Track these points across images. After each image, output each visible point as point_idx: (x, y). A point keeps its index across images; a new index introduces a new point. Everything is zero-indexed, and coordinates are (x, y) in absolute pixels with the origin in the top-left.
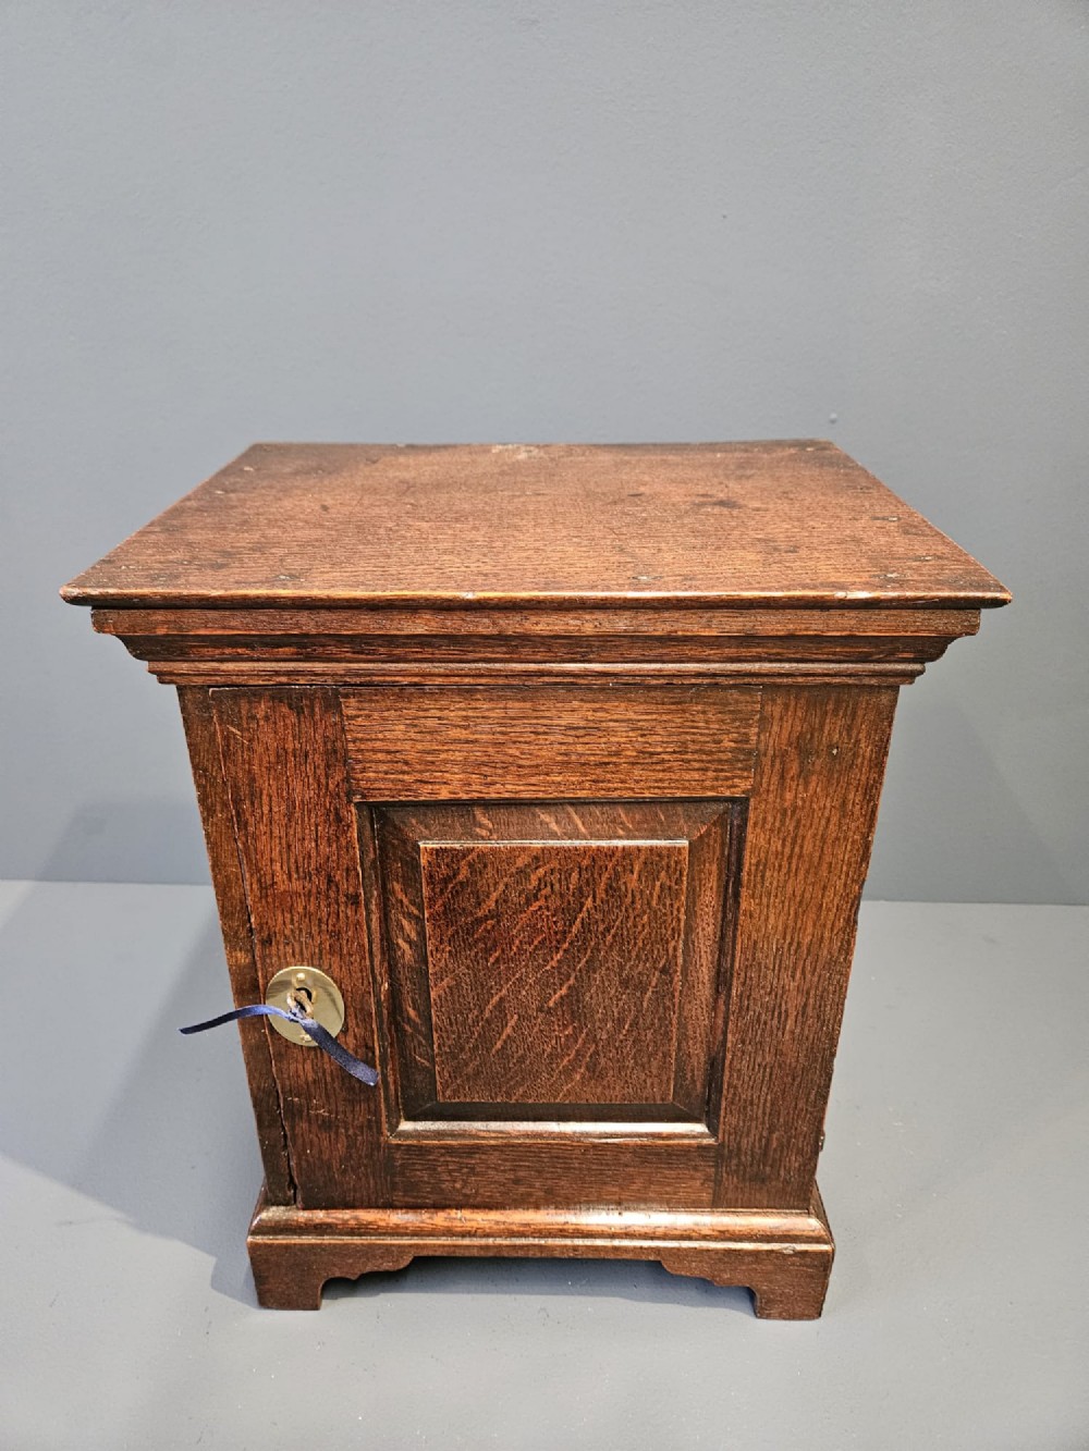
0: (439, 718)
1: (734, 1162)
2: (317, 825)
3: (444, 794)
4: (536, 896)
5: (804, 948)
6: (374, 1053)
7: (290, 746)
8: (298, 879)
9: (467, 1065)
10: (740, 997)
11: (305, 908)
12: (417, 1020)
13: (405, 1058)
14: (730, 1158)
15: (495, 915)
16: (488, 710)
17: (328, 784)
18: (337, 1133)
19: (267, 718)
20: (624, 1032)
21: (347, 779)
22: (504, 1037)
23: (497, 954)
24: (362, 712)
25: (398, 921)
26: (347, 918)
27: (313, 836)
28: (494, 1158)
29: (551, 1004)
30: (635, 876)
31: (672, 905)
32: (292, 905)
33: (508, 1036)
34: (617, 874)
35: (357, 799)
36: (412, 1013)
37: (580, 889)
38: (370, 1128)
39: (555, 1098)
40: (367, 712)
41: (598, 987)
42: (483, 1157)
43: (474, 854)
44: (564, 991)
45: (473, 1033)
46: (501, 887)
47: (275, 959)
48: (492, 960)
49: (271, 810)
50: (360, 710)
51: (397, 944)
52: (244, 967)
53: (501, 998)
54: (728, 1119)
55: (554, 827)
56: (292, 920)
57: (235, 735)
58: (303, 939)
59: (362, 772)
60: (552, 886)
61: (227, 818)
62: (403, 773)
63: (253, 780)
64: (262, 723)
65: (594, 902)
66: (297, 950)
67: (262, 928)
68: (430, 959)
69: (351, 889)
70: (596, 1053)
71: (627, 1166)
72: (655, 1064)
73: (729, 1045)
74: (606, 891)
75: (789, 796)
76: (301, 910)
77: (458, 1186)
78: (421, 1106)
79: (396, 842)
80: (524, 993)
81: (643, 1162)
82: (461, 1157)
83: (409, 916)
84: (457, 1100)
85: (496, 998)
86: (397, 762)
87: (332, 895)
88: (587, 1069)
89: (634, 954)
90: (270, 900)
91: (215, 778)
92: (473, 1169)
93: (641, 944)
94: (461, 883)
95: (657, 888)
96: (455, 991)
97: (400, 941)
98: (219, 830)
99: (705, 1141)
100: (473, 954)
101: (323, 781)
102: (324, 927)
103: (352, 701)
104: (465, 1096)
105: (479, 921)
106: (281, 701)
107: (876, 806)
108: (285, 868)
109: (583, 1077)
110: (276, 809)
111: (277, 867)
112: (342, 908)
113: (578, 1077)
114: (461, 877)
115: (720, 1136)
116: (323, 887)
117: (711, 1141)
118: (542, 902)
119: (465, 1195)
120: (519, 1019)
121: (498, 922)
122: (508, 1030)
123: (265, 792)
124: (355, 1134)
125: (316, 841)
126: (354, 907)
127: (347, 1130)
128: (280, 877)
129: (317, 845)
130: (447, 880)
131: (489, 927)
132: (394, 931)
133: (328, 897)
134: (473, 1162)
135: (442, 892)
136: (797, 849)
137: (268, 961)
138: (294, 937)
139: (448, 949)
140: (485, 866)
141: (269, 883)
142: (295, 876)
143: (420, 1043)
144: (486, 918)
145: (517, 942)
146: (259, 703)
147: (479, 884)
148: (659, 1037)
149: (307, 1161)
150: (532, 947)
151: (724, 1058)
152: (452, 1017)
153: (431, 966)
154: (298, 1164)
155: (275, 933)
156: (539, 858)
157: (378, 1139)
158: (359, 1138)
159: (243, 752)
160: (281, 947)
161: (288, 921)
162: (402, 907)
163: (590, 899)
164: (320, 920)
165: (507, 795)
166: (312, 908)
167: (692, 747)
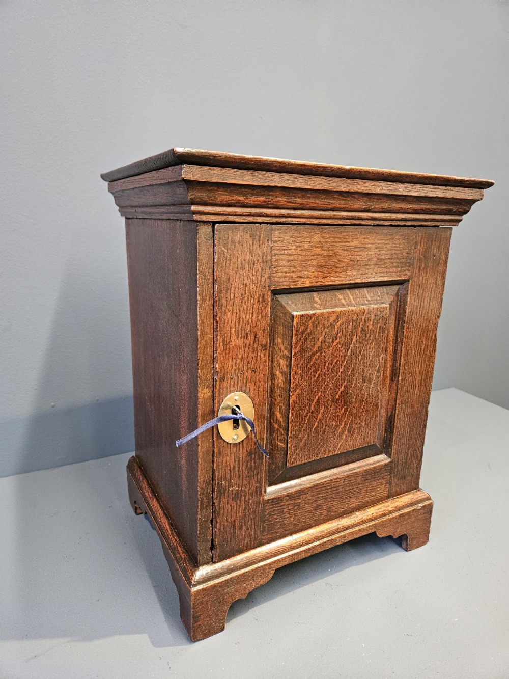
0: (310, 242)
1: (396, 470)
2: (254, 304)
3: (308, 284)
4: (336, 337)
5: (422, 351)
6: (263, 442)
7: (247, 258)
8: (241, 338)
9: (301, 441)
10: (402, 379)
11: (242, 356)
12: (281, 419)
13: (272, 446)
14: (395, 468)
15: (320, 350)
16: (328, 238)
17: (261, 280)
18: (240, 501)
19: (239, 242)
20: (363, 407)
21: (269, 278)
22: (318, 420)
23: (319, 372)
24: (280, 239)
25: (279, 360)
26: (260, 358)
27: (251, 311)
28: (308, 496)
29: (337, 397)
30: (372, 322)
31: (382, 336)
32: (237, 354)
33: (320, 420)
34: (365, 322)
35: (273, 288)
36: (279, 415)
37: (352, 332)
38: (256, 492)
39: (335, 451)
40: (282, 239)
41: (355, 384)
42: (304, 496)
43: (315, 316)
44: (342, 389)
45: (305, 421)
46: (323, 334)
47: (225, 389)
48: (317, 376)
49: (234, 297)
50: (279, 238)
51: (276, 375)
52: (207, 399)
53: (319, 397)
54: (395, 447)
55: (343, 301)
56: (236, 363)
57: (223, 251)
58: (239, 375)
59: (276, 273)
60: (342, 331)
61: (211, 304)
62: (293, 272)
63: (229, 279)
64: (237, 245)
65: (357, 338)
66: (236, 382)
67: (221, 370)
68: (292, 379)
69: (264, 341)
70: (352, 421)
71: (359, 484)
72: (372, 422)
73: (397, 406)
74: (361, 332)
75: (421, 278)
76: (240, 356)
77: (292, 519)
78: (277, 474)
79: (281, 315)
80: (327, 393)
81: (365, 480)
82: (295, 500)
83: (284, 357)
84: (296, 464)
85: (317, 398)
86: (291, 266)
87: (255, 346)
88: (348, 432)
89: (368, 363)
90: (227, 352)
91: (209, 279)
92: (299, 506)
93: (371, 358)
94: (308, 333)
95: (378, 328)
96: (300, 396)
97: (278, 373)
98: (206, 311)
99: (387, 462)
100: (310, 373)
101: (259, 278)
102: (249, 366)
103: (277, 233)
104: (299, 461)
105: (313, 354)
106: (247, 233)
107: (444, 281)
108: (237, 332)
109: (346, 437)
110: (236, 296)
111: (233, 331)
112: (259, 354)
113: (344, 437)
114: (309, 330)
115: (392, 457)
116: (252, 342)
117: (389, 460)
118: (338, 341)
119: (295, 524)
120: (324, 409)
121: (321, 353)
122: (320, 415)
123: (233, 286)
124: (249, 499)
125: (252, 314)
126: (264, 352)
127: (245, 497)
128: (234, 337)
129: (252, 316)
130: (303, 333)
131: (317, 357)
132: (275, 367)
133: (253, 347)
134: (300, 501)
135: (300, 340)
136: (422, 304)
137: (221, 391)
138: (235, 373)
139: (300, 372)
140: (318, 323)
141: (228, 341)
142: (240, 336)
143: (281, 434)
144: (317, 352)
145: (327, 364)
146: (237, 233)
147: (316, 333)
148: (374, 407)
149: (224, 525)
150: (333, 366)
151: (395, 413)
152: (298, 413)
153: (292, 383)
154: (219, 530)
155: (227, 372)
156: (338, 316)
157: (259, 499)
158: (251, 501)
159: (226, 262)
160: (229, 381)
161: (234, 364)
162: (281, 352)
163: (355, 336)
164: (248, 362)
165: (331, 283)
166: (246, 355)
167: (395, 256)
